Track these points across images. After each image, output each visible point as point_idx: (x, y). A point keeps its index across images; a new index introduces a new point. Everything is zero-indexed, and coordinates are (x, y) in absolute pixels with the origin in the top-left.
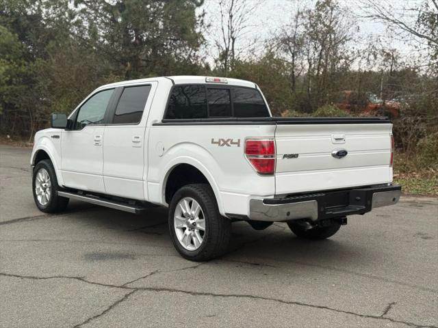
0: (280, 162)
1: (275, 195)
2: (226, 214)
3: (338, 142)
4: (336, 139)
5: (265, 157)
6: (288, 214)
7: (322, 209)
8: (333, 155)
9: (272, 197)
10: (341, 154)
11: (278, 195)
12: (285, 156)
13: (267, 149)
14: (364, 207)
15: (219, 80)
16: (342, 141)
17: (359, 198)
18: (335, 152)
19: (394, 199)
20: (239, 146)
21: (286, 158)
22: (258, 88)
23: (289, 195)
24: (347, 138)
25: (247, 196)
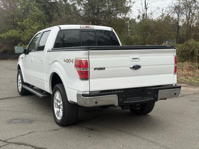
0: (92, 72)
1: (90, 92)
2: (71, 101)
3: (134, 60)
4: (133, 59)
5: (83, 69)
6: (96, 103)
7: (121, 100)
8: (131, 68)
9: (88, 93)
10: (136, 67)
11: (91, 91)
12: (95, 69)
13: (84, 65)
14: (153, 99)
15: (89, 27)
16: (138, 60)
17: (150, 93)
18: (132, 66)
19: (175, 94)
20: (73, 63)
21: (96, 70)
22: (114, 31)
23: (102, 91)
24: (141, 58)
25: (76, 91)
